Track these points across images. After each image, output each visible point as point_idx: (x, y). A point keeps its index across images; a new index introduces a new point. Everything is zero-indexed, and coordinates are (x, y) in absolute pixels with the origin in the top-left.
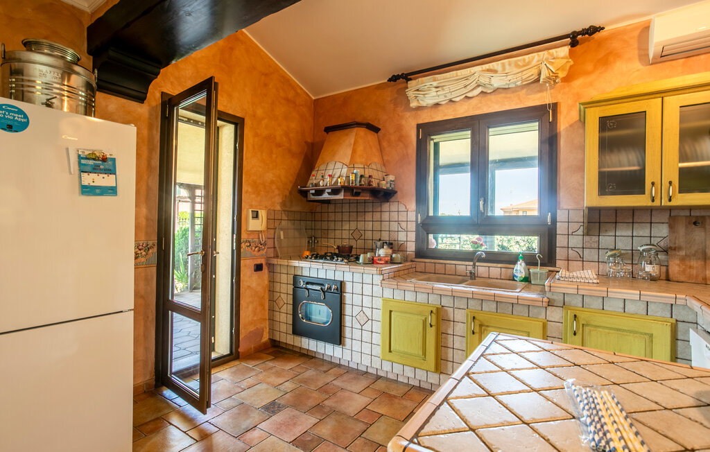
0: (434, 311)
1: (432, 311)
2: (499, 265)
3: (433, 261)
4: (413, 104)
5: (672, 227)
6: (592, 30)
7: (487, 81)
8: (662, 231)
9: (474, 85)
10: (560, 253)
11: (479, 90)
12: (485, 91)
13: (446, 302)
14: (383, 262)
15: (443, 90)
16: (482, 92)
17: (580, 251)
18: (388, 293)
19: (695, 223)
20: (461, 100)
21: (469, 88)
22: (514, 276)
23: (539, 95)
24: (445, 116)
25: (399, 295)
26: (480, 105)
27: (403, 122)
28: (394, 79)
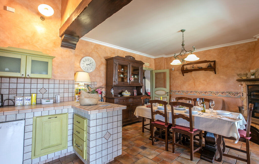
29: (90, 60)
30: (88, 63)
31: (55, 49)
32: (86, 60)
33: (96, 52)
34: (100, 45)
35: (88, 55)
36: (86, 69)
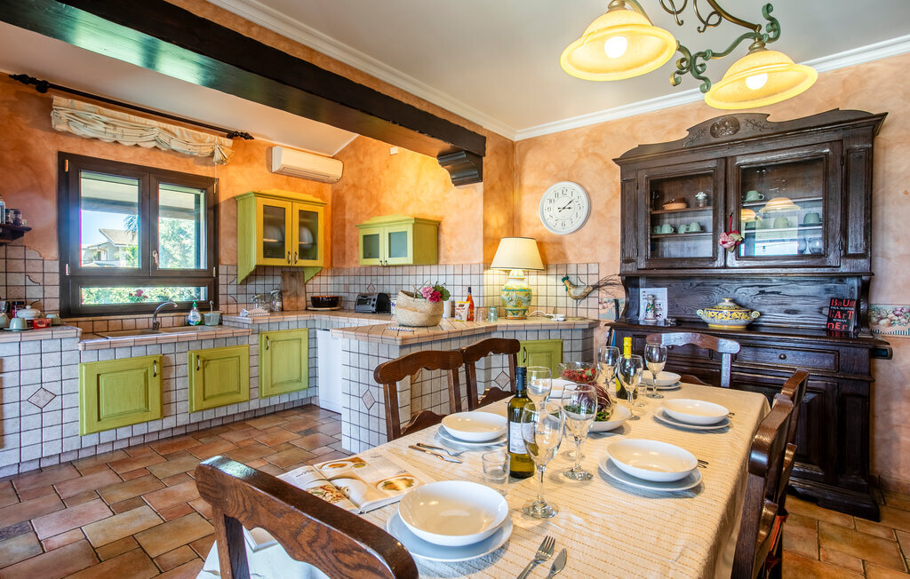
0: (158, 361)
1: (155, 362)
2: (172, 314)
3: (90, 319)
4: (62, 127)
5: (283, 278)
6: (247, 136)
7: (167, 141)
8: (278, 280)
9: (152, 137)
10: (222, 299)
11: (154, 144)
12: (158, 146)
13: (165, 350)
14: (44, 325)
15: (115, 129)
16: (156, 147)
17: (235, 296)
19: (293, 276)
20: (129, 147)
21: (144, 139)
22: (189, 322)
23: (204, 168)
24: (103, 154)
26: (148, 157)
27: (31, 141)
28: (23, 79)
29: (569, 194)
30: (563, 202)
31: (447, 196)
32: (557, 195)
33: (595, 154)
34: (607, 122)
35: (566, 177)
36: (560, 222)
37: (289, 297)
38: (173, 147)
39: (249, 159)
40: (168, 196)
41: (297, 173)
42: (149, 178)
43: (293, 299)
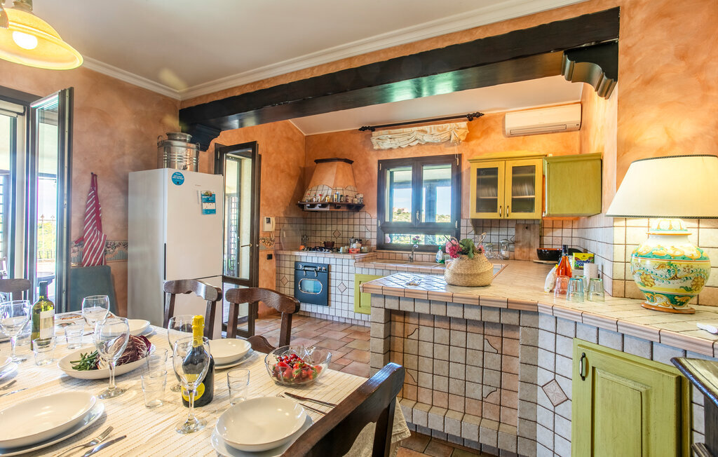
2: (428, 253)
3: (388, 251)
4: (376, 147)
5: (517, 230)
6: (478, 115)
7: (421, 138)
8: (512, 232)
9: (413, 139)
11: (417, 142)
12: (420, 143)
14: (355, 252)
15: (395, 140)
18: (359, 271)
19: (526, 227)
20: (406, 147)
21: (411, 141)
22: (436, 259)
23: (451, 148)
24: (396, 156)
25: (365, 272)
26: (418, 151)
27: (369, 158)
28: (363, 129)
37: (521, 248)
38: (426, 141)
39: (486, 132)
40: (429, 173)
41: (531, 131)
42: (418, 163)
43: (526, 250)
